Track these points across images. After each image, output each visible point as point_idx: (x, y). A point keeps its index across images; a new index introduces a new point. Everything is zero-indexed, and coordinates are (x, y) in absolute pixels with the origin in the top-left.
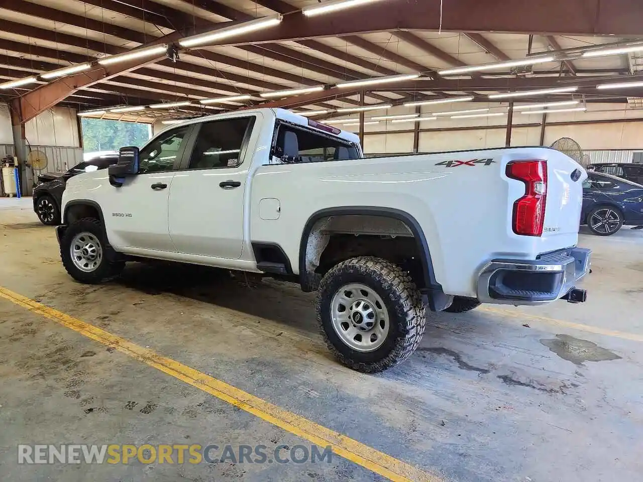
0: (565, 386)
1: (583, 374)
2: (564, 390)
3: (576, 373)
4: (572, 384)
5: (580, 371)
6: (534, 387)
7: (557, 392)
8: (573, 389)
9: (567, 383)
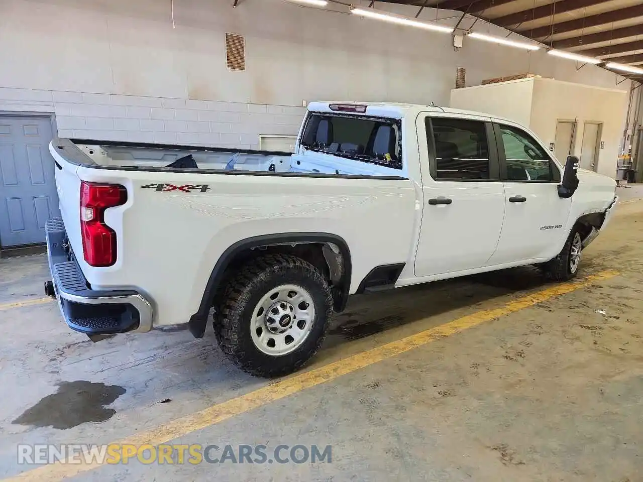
0: (61, 355)
1: (51, 375)
2: (60, 352)
3: (58, 372)
4: (55, 359)
5: (56, 376)
6: (83, 342)
7: (63, 348)
8: (53, 355)
9: (61, 358)
